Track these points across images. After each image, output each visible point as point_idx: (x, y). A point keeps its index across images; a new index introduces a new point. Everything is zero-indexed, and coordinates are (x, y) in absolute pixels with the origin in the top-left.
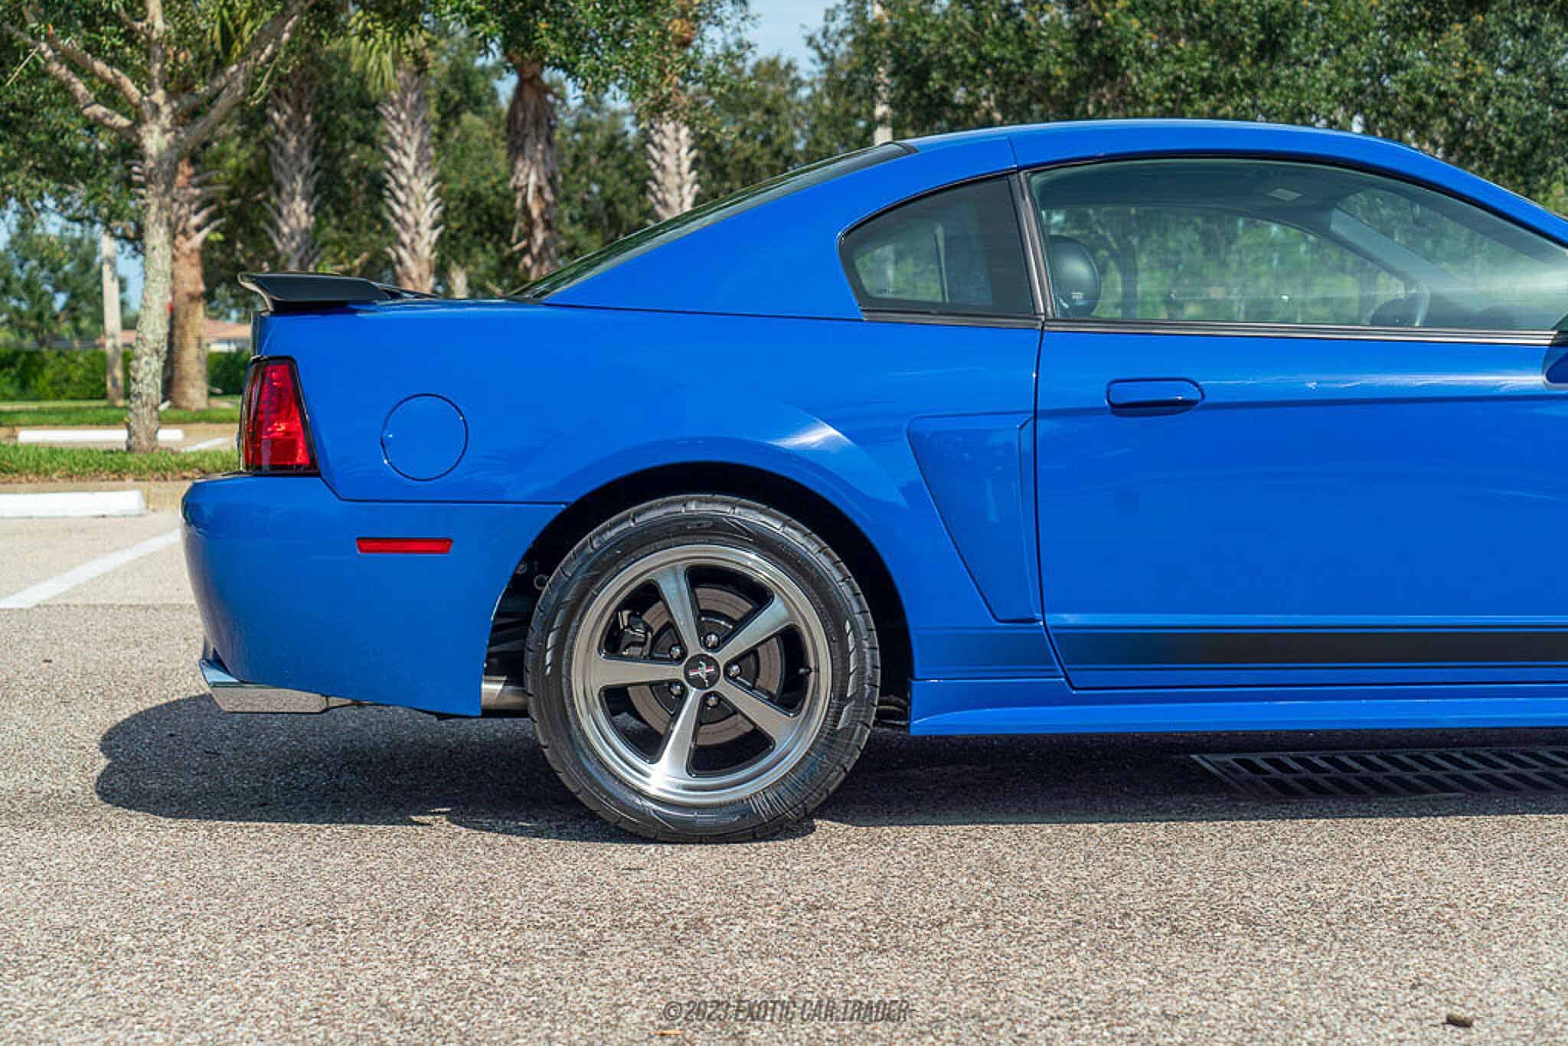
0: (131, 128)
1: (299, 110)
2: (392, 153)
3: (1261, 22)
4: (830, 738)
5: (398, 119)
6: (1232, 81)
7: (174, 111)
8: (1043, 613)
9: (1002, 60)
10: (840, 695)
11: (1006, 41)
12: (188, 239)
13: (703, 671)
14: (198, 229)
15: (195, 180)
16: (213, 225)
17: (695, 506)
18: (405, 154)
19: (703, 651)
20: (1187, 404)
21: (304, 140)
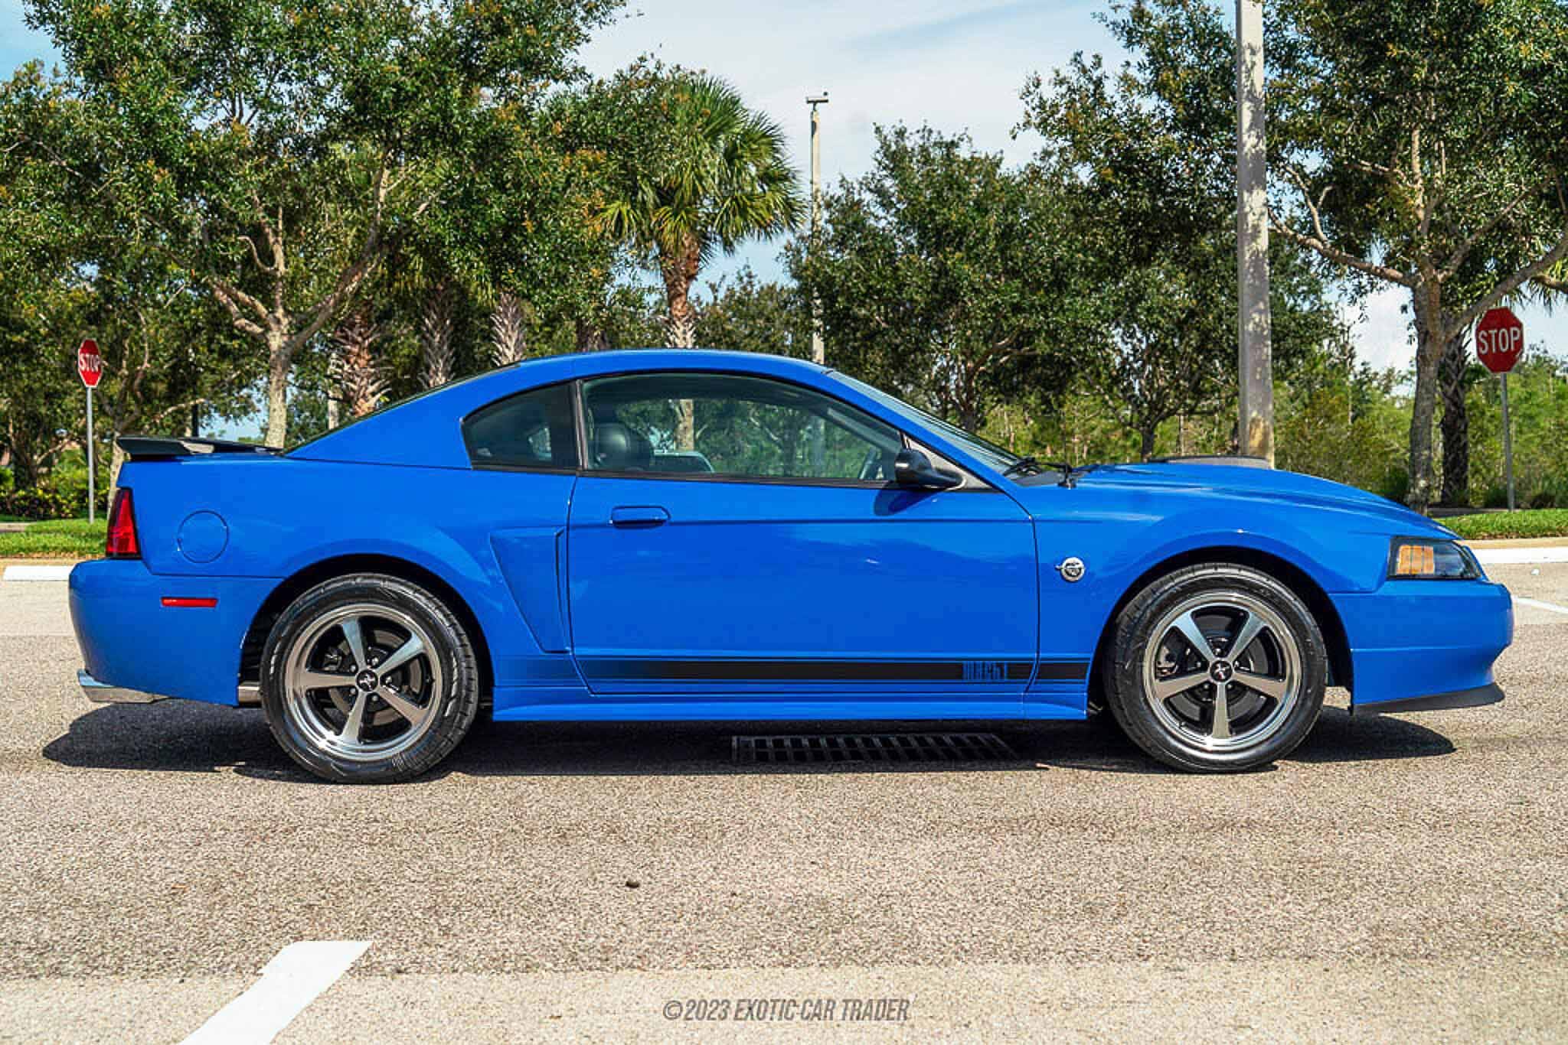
0: (263, 334)
1: (442, 319)
2: (499, 346)
3: (1052, 268)
4: (440, 722)
5: (503, 324)
6: (1032, 306)
7: (290, 323)
8: (572, 647)
9: (883, 290)
10: (447, 696)
11: (885, 278)
12: (367, 401)
13: (368, 680)
14: (373, 394)
15: (372, 363)
16: (383, 392)
17: (359, 580)
18: (507, 347)
19: (369, 667)
20: (660, 522)
21: (445, 337)
